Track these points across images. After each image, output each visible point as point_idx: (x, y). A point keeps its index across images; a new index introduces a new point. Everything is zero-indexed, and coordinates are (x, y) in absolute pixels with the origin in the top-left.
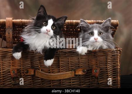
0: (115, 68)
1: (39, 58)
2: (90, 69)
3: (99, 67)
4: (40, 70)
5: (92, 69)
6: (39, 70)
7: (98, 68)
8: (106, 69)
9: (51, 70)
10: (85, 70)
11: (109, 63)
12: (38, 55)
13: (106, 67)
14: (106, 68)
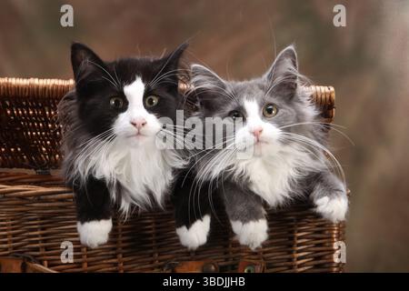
0: (321, 262)
1: (42, 219)
2: (230, 262)
3: (264, 259)
4: (46, 262)
5: (237, 264)
6: (41, 263)
7: (258, 259)
8: (289, 263)
9: (85, 265)
10: (213, 268)
11: (300, 241)
12: (39, 208)
13: (288, 256)
14: (290, 260)
